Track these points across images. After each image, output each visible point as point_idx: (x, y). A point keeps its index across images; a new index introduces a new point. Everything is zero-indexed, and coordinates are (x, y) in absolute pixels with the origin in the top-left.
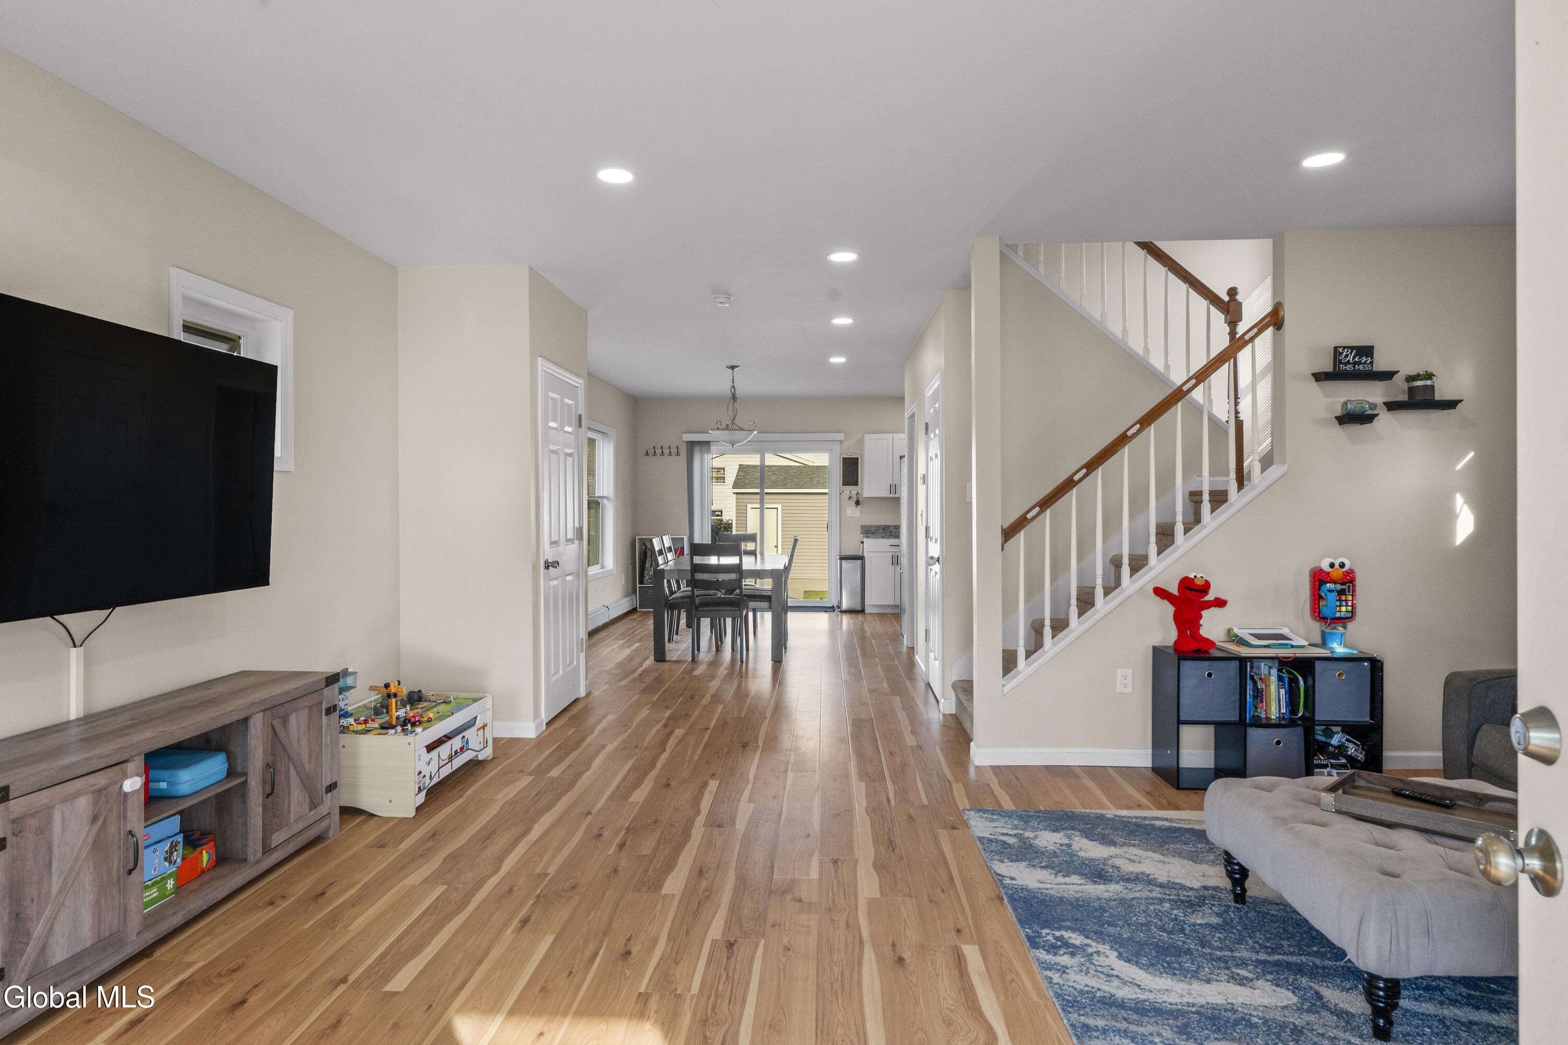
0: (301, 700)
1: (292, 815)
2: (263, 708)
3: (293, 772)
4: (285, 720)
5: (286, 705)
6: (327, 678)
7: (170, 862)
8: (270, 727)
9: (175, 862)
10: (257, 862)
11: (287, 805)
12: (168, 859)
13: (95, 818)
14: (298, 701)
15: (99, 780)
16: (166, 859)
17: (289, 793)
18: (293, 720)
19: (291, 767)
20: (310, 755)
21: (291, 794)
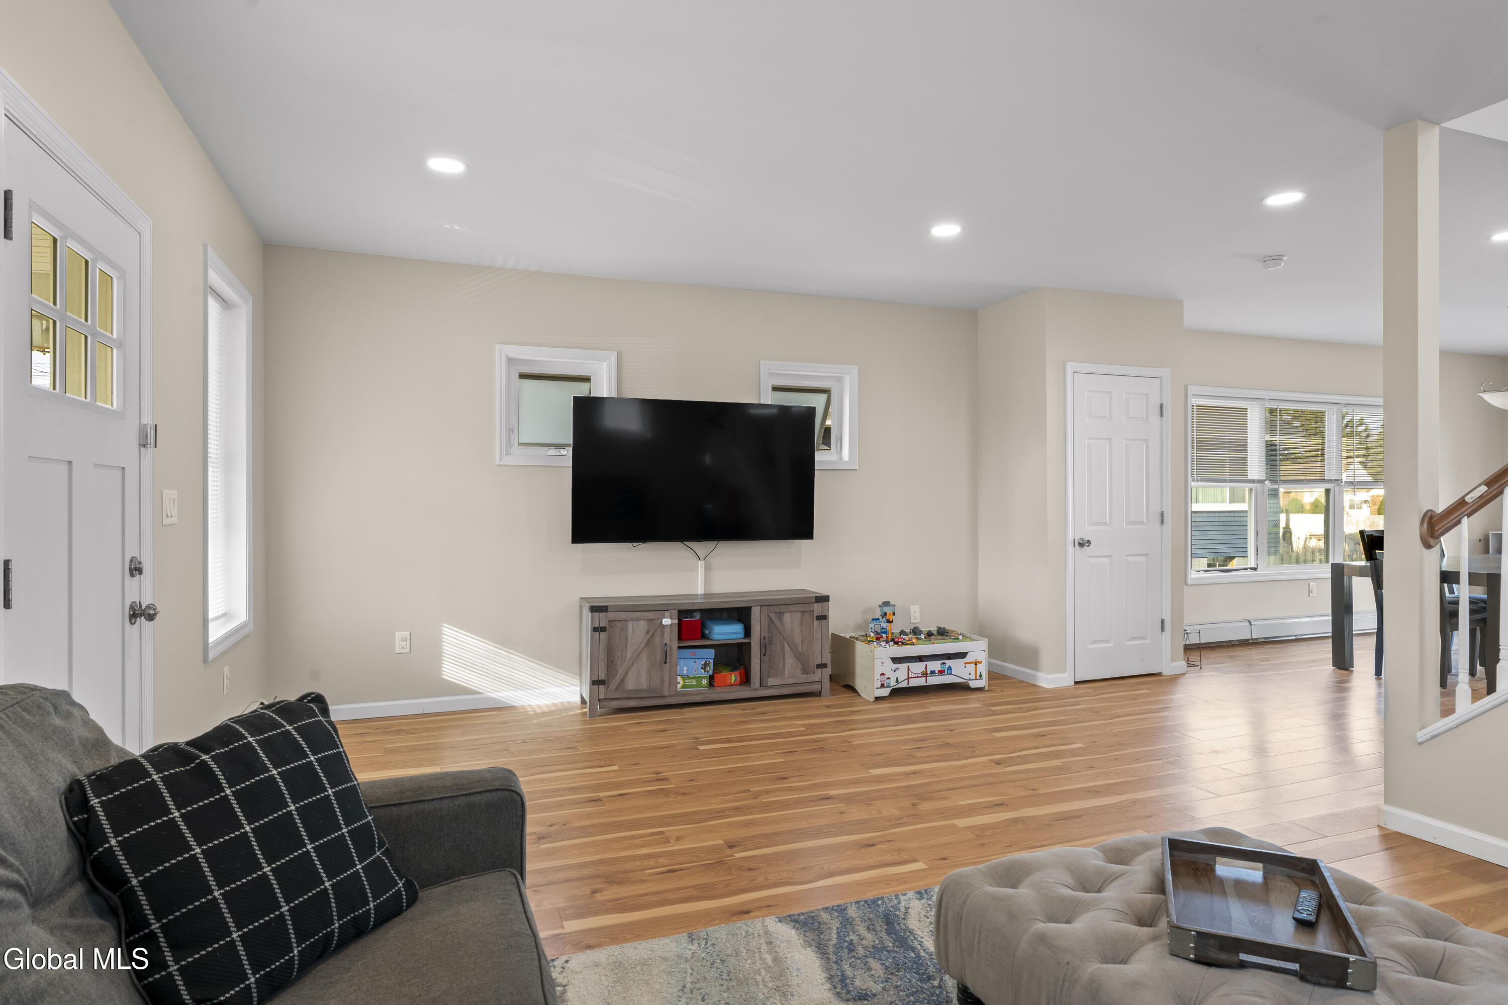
0: (794, 606)
1: (786, 671)
2: (760, 604)
3: (787, 647)
4: (780, 615)
5: (780, 606)
6: (816, 597)
7: (705, 671)
8: (767, 617)
9: (708, 672)
10: (755, 689)
11: (782, 664)
12: (704, 667)
13: (648, 632)
14: (791, 606)
15: (651, 615)
16: (702, 668)
17: (784, 659)
18: (787, 617)
19: (786, 643)
20: (803, 641)
21: (786, 660)
